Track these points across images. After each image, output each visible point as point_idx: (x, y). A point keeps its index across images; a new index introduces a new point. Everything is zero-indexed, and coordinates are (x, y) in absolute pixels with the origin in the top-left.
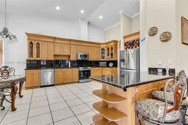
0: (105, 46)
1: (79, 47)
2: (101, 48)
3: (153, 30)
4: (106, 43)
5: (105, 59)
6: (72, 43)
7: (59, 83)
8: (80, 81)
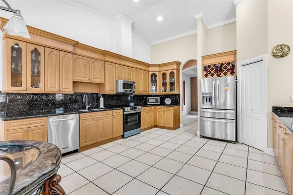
0: (157, 69)
1: (119, 68)
2: (151, 73)
3: (281, 48)
4: (160, 66)
5: (158, 92)
6: (107, 59)
7: (88, 143)
8: (126, 134)
